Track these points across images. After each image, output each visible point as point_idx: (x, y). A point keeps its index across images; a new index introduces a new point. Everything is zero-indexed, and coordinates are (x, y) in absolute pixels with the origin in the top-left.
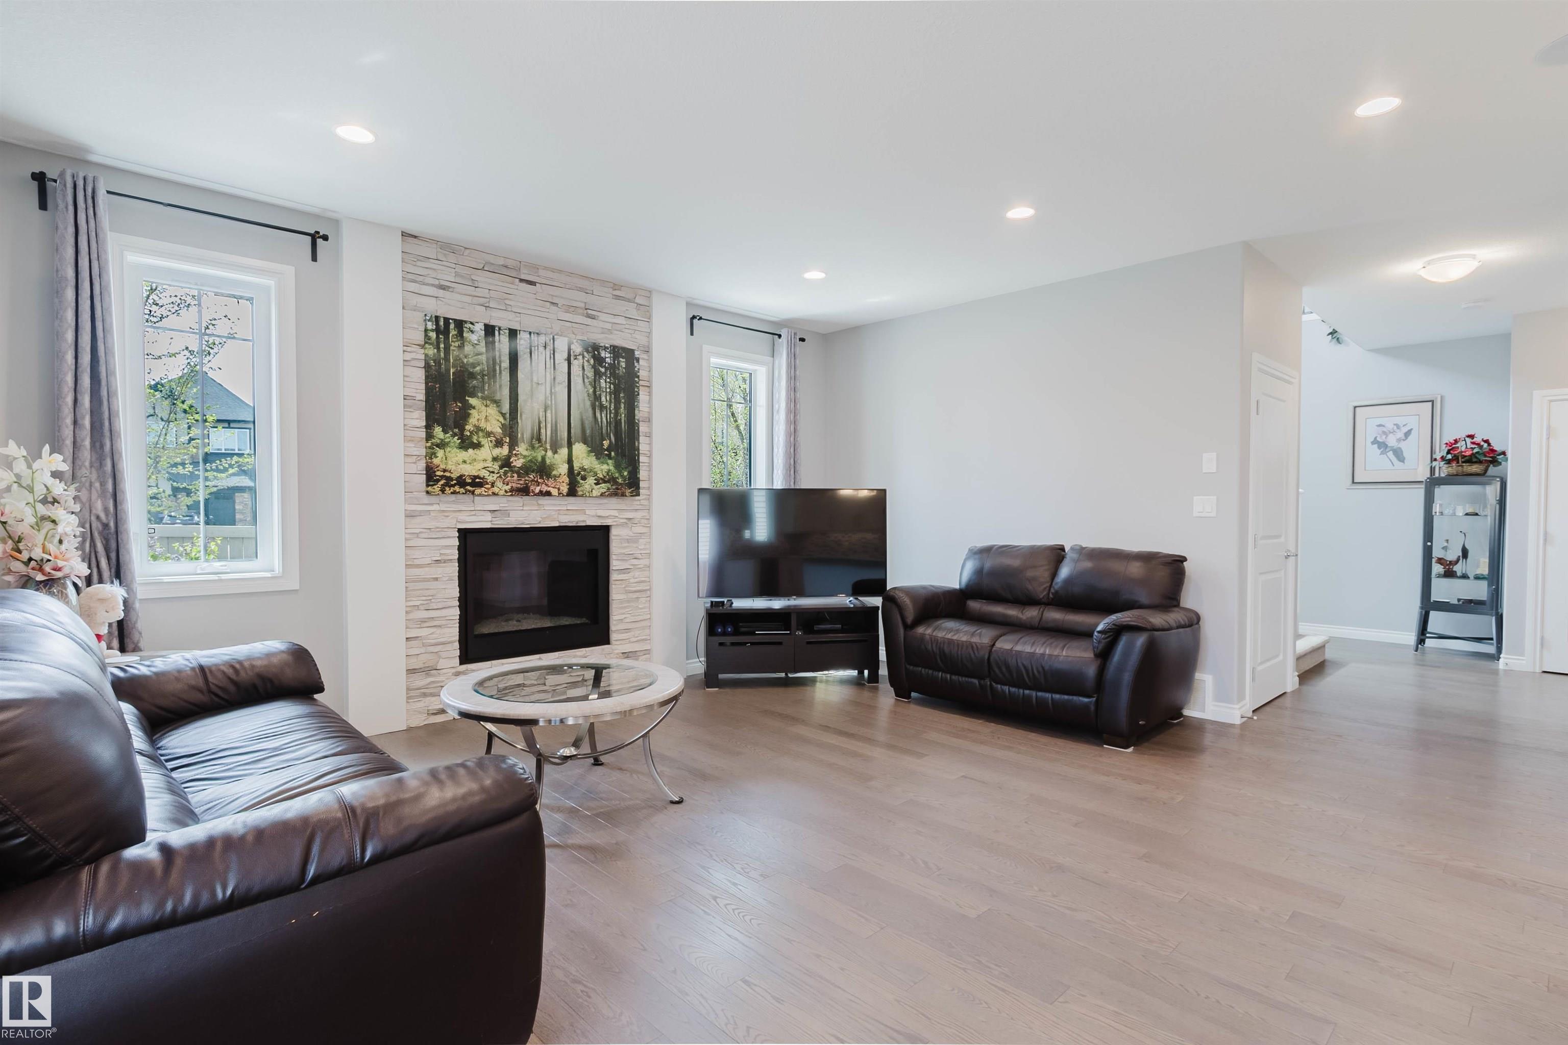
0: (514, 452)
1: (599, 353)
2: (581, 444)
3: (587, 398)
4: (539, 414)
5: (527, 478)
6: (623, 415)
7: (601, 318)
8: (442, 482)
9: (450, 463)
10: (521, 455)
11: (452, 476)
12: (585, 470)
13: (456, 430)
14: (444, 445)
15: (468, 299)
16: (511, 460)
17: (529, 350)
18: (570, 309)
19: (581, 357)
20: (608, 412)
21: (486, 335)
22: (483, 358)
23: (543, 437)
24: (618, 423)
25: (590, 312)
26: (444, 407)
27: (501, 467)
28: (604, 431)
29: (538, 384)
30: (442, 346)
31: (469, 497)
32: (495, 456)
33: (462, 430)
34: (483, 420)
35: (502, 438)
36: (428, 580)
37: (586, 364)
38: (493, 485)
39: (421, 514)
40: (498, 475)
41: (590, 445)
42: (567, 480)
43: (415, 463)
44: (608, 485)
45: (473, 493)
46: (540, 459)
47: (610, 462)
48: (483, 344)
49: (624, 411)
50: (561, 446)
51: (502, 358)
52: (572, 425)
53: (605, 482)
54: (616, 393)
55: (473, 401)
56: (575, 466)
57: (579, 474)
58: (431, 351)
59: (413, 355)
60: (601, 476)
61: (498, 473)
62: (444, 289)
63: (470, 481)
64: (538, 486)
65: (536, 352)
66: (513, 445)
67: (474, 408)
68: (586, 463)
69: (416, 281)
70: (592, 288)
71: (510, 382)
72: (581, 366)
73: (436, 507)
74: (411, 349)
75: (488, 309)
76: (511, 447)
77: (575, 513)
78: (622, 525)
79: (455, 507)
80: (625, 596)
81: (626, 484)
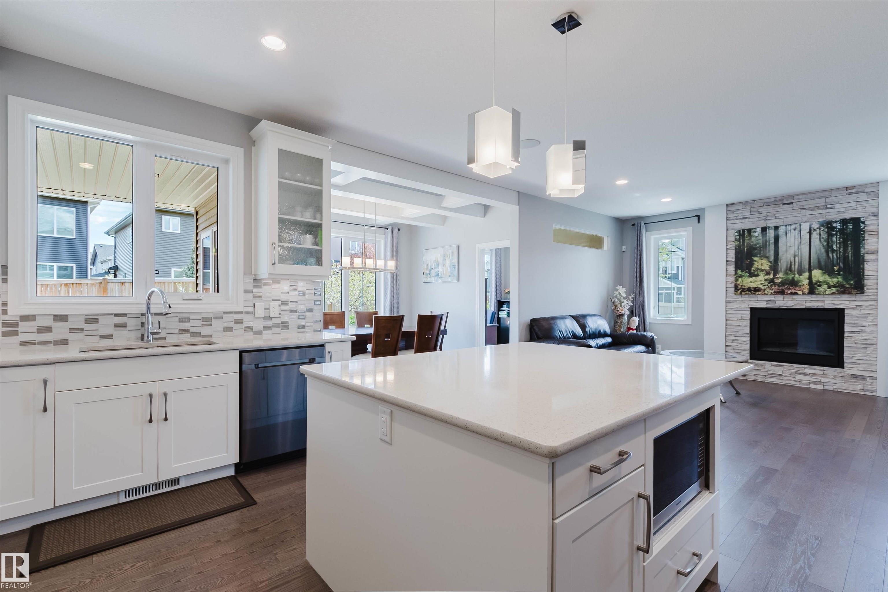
0: (776, 277)
1: (832, 225)
2: (818, 270)
3: (822, 248)
4: (791, 259)
5: (783, 287)
6: (851, 253)
7: (836, 207)
8: (741, 290)
9: (744, 283)
10: (780, 277)
11: (745, 288)
12: (821, 282)
13: (747, 271)
14: (742, 276)
15: (756, 219)
16: (774, 280)
17: (785, 233)
18: (813, 209)
19: (818, 230)
20: (838, 253)
21: (762, 232)
22: (761, 241)
23: (793, 269)
24: (846, 257)
25: (828, 206)
26: (742, 262)
27: (769, 283)
28: (835, 262)
29: (791, 246)
30: (741, 240)
31: (753, 295)
32: (766, 279)
33: (750, 270)
34: (760, 265)
35: (770, 272)
36: (735, 326)
37: (822, 232)
38: (765, 290)
39: (733, 302)
41: (824, 270)
42: (808, 287)
43: (731, 284)
44: (838, 288)
46: (791, 278)
47: (840, 277)
48: (761, 235)
49: (851, 251)
50: (804, 272)
51: (770, 239)
52: (812, 262)
53: (835, 287)
54: (845, 243)
55: (755, 259)
56: (813, 280)
57: (816, 284)
58: (737, 243)
59: (731, 246)
60: (832, 284)
61: (767, 286)
62: (745, 219)
63: (753, 289)
64: (790, 290)
65: (790, 233)
67: (756, 261)
68: (821, 279)
69: (732, 220)
70: (830, 195)
71: (774, 248)
72: (818, 234)
73: (740, 299)
74: (729, 244)
75: (765, 221)
76: (775, 275)
77: (816, 302)
78: (852, 308)
79: (747, 299)
80: (855, 345)
81: (852, 288)
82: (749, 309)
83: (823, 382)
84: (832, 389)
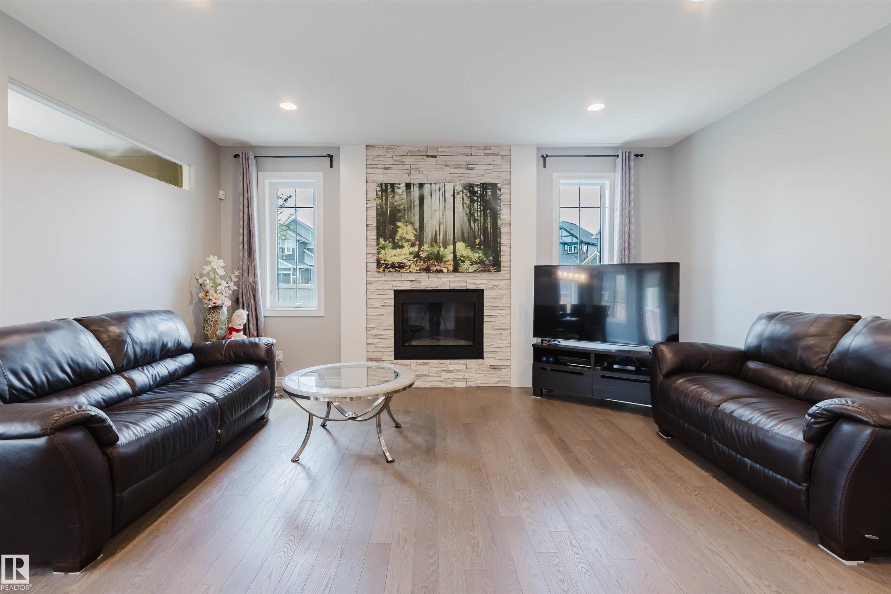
0: (421, 249)
1: (473, 189)
2: (461, 242)
3: (465, 216)
4: (436, 227)
5: (429, 263)
6: (489, 224)
7: (476, 168)
8: (384, 266)
9: (387, 256)
10: (425, 250)
11: (389, 263)
12: (464, 257)
13: (391, 240)
14: (385, 247)
15: (399, 172)
16: (420, 254)
17: (430, 193)
18: (457, 167)
19: (461, 193)
20: (479, 223)
21: (407, 189)
22: (405, 201)
23: (438, 240)
24: (485, 228)
25: (469, 166)
26: (385, 228)
27: (414, 258)
28: (476, 234)
29: (435, 211)
30: (384, 198)
31: (397, 274)
32: (411, 252)
33: (394, 239)
34: (404, 234)
35: (415, 243)
36: (378, 315)
37: (464, 196)
38: (410, 267)
39: (374, 282)
40: (413, 262)
41: (467, 242)
42: (453, 263)
43: (372, 257)
44: (479, 265)
45: (399, 271)
46: (436, 252)
47: (480, 252)
48: (405, 194)
49: (490, 221)
50: (449, 244)
51: (415, 200)
52: (456, 232)
53: (477, 263)
54: (484, 211)
55: (399, 224)
56: (457, 255)
57: (460, 259)
58: (379, 201)
59: (372, 205)
60: (474, 260)
61: (412, 261)
62: (387, 169)
63: (398, 265)
64: (435, 267)
65: (434, 194)
66: (421, 245)
67: (400, 227)
68: (465, 253)
69: (373, 168)
70: (471, 152)
71: (419, 211)
72: (461, 198)
73: (383, 279)
74: (370, 202)
75: (409, 176)
76: (420, 246)
77: (459, 281)
78: (490, 289)
79: (391, 279)
80: (492, 332)
81: (491, 265)
82: (393, 293)
83: (466, 379)
84: (474, 386)
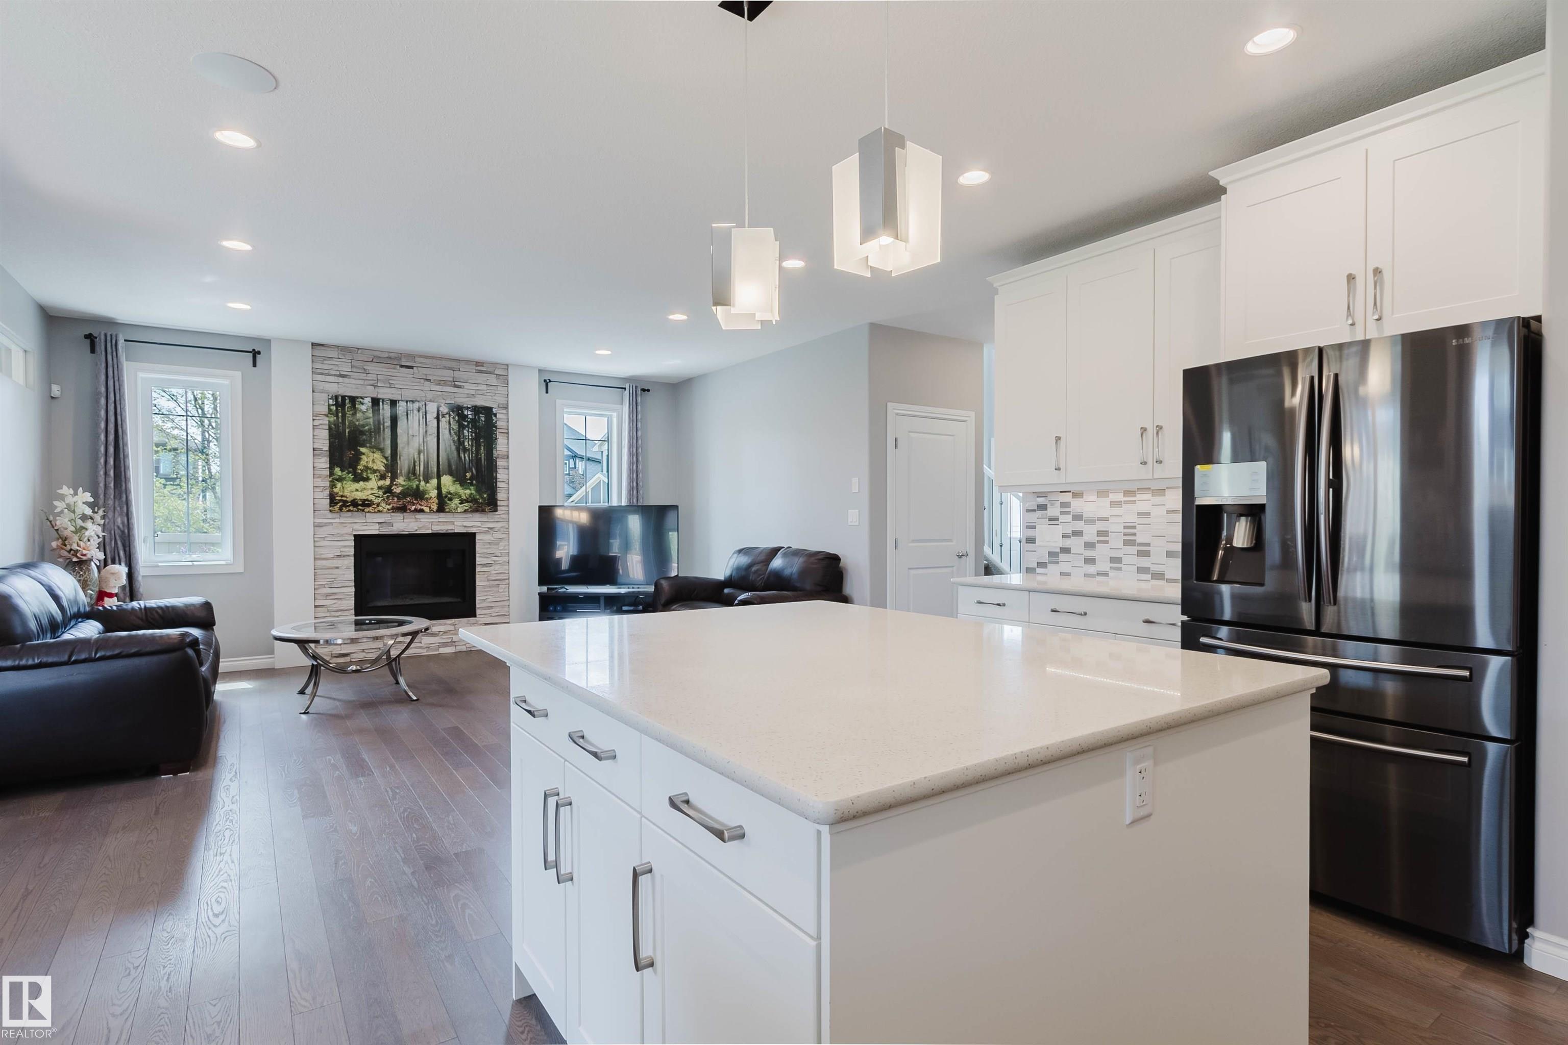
0: (395, 483)
1: (463, 412)
2: (448, 476)
3: (452, 444)
4: (414, 456)
5: (404, 500)
6: (483, 455)
7: (465, 387)
8: (340, 504)
9: (345, 491)
10: (400, 484)
11: (348, 499)
12: (451, 494)
13: (351, 470)
14: (342, 479)
15: (361, 382)
16: (392, 488)
17: (406, 414)
18: (439, 383)
19: (447, 416)
20: (470, 453)
21: (373, 405)
22: (371, 421)
23: (417, 472)
24: (478, 460)
26: (342, 455)
27: (384, 493)
28: (467, 466)
29: (413, 436)
30: (340, 414)
31: (360, 513)
32: (379, 485)
33: (355, 469)
34: (370, 463)
35: (385, 474)
36: (332, 568)
38: (378, 505)
39: (326, 524)
40: (382, 498)
41: (456, 476)
42: (437, 501)
43: (322, 492)
44: (471, 504)
46: (415, 487)
47: (472, 488)
48: (371, 411)
49: (484, 452)
50: (432, 478)
51: (385, 420)
52: (441, 463)
53: (467, 502)
54: (476, 440)
55: (363, 450)
56: (443, 491)
57: (446, 496)
58: (333, 419)
59: (321, 422)
60: (465, 498)
61: (382, 497)
62: (343, 377)
63: (361, 503)
64: (414, 505)
65: (412, 414)
66: (394, 477)
67: (364, 454)
68: (453, 489)
69: (322, 374)
70: (459, 367)
71: (391, 435)
72: (448, 422)
73: (337, 520)
74: (317, 418)
75: (375, 388)
76: (393, 480)
77: (445, 523)
78: (485, 532)
79: (350, 520)
80: (487, 583)
81: (486, 504)
82: (353, 538)
84: (465, 650)
